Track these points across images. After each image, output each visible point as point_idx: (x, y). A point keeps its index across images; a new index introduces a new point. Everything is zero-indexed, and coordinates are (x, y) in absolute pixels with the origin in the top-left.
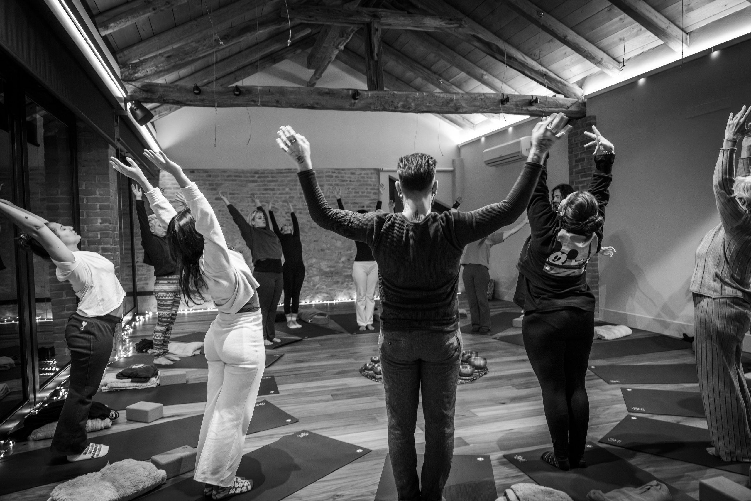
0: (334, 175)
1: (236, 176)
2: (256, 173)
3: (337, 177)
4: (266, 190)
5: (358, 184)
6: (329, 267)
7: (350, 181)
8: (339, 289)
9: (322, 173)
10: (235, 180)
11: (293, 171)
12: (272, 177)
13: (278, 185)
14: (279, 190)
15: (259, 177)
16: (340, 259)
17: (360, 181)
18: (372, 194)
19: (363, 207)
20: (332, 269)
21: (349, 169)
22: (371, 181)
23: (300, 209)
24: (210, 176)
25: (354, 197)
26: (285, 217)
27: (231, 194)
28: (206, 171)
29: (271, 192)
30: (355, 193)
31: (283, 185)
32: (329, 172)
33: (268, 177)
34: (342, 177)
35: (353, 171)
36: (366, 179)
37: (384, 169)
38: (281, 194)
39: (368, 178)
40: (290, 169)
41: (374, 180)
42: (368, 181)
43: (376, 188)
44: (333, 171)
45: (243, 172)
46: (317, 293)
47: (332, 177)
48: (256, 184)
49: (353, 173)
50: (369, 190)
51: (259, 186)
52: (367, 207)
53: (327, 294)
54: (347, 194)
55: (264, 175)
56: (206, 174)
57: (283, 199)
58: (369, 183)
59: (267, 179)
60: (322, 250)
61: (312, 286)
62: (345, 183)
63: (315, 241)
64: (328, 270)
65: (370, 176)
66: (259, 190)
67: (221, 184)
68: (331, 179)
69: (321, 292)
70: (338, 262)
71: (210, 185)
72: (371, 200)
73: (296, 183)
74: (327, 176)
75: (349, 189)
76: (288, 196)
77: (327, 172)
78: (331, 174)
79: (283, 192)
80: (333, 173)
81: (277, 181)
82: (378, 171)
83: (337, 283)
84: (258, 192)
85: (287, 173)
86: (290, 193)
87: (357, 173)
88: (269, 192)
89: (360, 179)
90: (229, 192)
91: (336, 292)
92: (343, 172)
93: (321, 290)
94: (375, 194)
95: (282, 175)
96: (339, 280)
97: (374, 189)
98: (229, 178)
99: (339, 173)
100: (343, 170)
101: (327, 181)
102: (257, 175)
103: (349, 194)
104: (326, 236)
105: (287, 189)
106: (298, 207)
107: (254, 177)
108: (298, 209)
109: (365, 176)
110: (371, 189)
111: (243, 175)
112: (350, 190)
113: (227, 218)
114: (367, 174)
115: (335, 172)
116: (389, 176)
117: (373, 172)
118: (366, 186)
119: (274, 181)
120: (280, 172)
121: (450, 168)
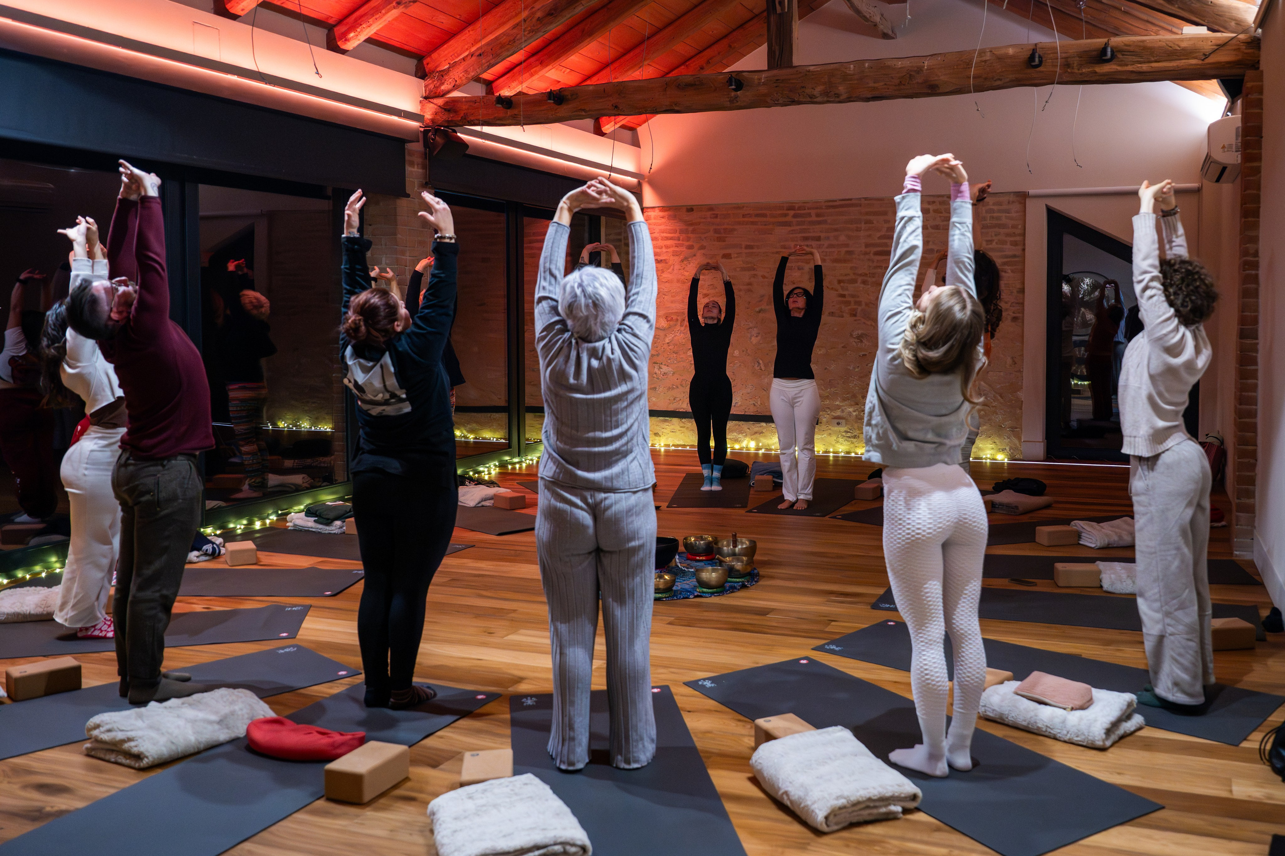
1: (757, 215)
2: (791, 208)
4: (806, 239)
10: (753, 223)
11: (853, 202)
12: (818, 215)
13: (828, 230)
14: (828, 238)
15: (795, 216)
18: (1008, 243)
22: (1006, 217)
23: (866, 275)
24: (716, 216)
27: (747, 247)
28: (710, 208)
31: (836, 230)
33: (809, 215)
36: (996, 214)
37: (1032, 192)
38: (831, 246)
39: (999, 211)
40: (851, 200)
41: (1014, 215)
42: (998, 218)
43: (1018, 231)
44: (932, 199)
45: (769, 208)
48: (789, 228)
50: (1002, 237)
51: (793, 231)
55: (802, 212)
57: (836, 256)
58: (1004, 221)
59: (809, 219)
65: (1006, 206)
67: (732, 230)
71: (716, 231)
72: (1007, 257)
73: (859, 226)
76: (844, 250)
79: (836, 242)
80: (929, 203)
81: (825, 222)
82: (1023, 197)
85: (844, 206)
86: (847, 245)
94: (1015, 244)
95: (837, 210)
97: (1014, 235)
98: (746, 219)
102: (792, 213)
105: (842, 238)
107: (786, 215)
108: (861, 275)
109: (995, 208)
110: (1008, 235)
111: (767, 212)
114: (1000, 204)
115: (934, 202)
116: (1046, 205)
117: (1012, 198)
118: (997, 230)
119: (819, 223)
120: (832, 205)
121: (1195, 185)
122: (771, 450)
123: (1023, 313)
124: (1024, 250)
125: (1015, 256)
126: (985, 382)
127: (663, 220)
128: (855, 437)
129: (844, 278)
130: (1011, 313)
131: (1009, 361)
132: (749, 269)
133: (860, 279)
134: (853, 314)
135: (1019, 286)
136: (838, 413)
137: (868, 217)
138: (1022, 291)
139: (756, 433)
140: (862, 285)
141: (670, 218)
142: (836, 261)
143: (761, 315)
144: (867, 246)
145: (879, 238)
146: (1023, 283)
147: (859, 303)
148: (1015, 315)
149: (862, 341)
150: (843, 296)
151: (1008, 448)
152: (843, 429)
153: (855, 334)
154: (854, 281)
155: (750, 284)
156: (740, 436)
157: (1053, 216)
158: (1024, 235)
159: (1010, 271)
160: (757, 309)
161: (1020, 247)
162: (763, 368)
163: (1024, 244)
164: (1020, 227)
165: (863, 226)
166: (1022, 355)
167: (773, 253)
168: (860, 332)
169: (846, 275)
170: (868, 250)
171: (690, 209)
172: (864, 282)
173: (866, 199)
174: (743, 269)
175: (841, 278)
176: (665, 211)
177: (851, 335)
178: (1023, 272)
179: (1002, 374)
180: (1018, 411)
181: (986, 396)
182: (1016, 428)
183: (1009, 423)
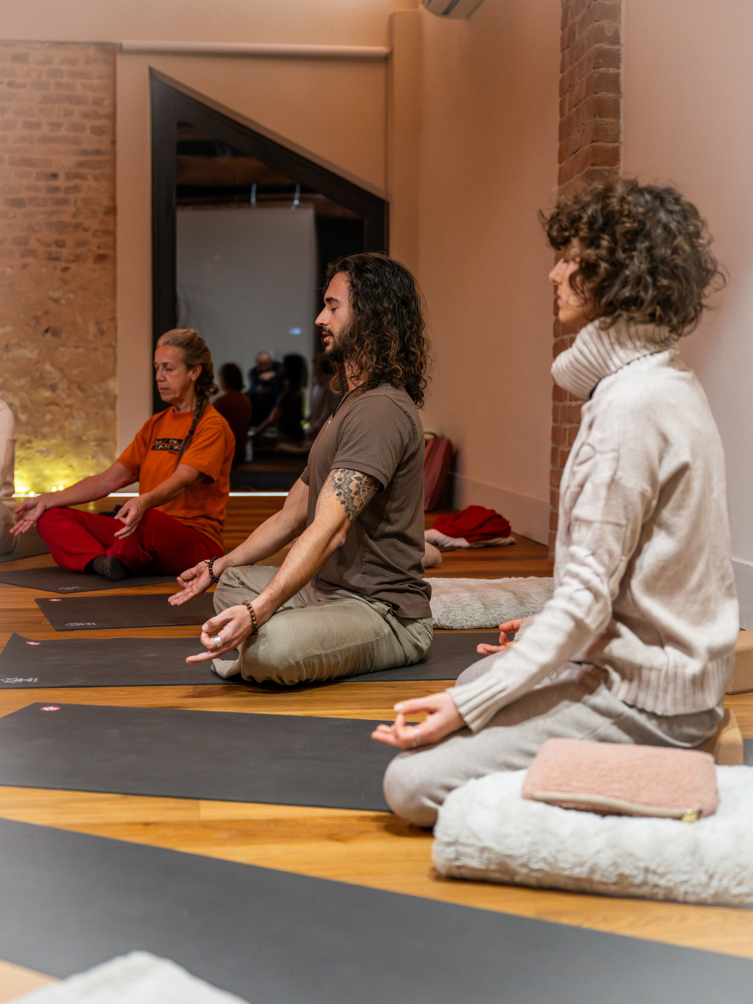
5: (38, 95)
17: (44, 86)
18: (88, 130)
19: (55, 176)
21: (6, 43)
22: (83, 86)
25: (23, 139)
35: (21, 49)
36: (66, 80)
37: (126, 43)
39: (73, 74)
41: (96, 82)
42: (72, 86)
43: (103, 111)
49: (20, 58)
50: (76, 118)
52: (69, 176)
58: (79, 91)
65: (80, 66)
72: (85, 153)
82: (112, 53)
87: (35, 55)
89: (45, 77)
94: (98, 131)
97: (97, 116)
103: (6, 129)
109: (64, 68)
110: (86, 116)
112: (9, 115)
114: (72, 62)
116: (152, 72)
117: (92, 52)
118: (66, 105)
121: (381, 49)
123: (114, 248)
124: (114, 142)
125: (98, 152)
126: (52, 365)
130: (94, 249)
131: (92, 328)
135: (106, 202)
138: (112, 211)
146: (113, 198)
148: (101, 252)
157: (160, 86)
158: (113, 117)
159: (90, 177)
161: (106, 138)
163: (114, 134)
164: (106, 103)
166: (114, 319)
178: (113, 179)
179: (80, 350)
180: (109, 413)
181: (53, 388)
182: (106, 440)
183: (93, 433)
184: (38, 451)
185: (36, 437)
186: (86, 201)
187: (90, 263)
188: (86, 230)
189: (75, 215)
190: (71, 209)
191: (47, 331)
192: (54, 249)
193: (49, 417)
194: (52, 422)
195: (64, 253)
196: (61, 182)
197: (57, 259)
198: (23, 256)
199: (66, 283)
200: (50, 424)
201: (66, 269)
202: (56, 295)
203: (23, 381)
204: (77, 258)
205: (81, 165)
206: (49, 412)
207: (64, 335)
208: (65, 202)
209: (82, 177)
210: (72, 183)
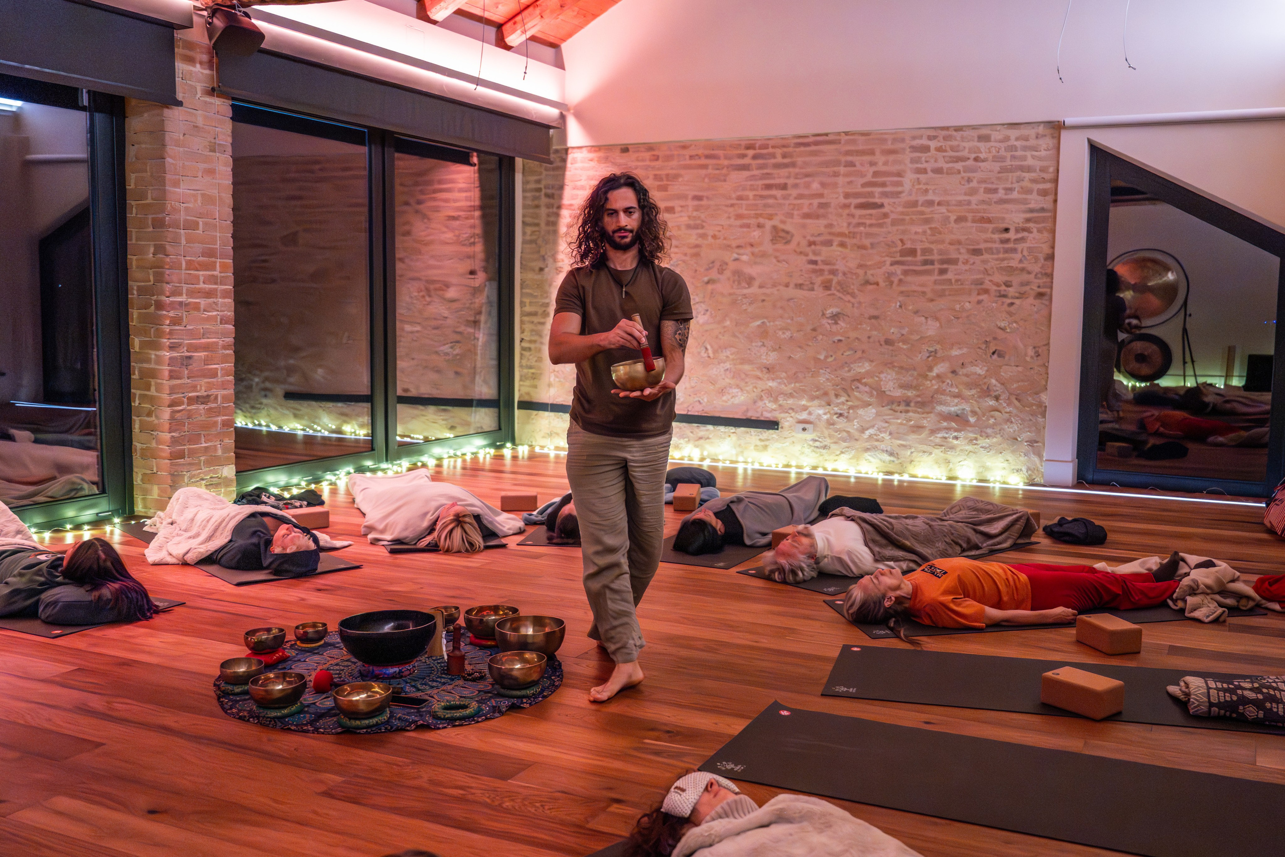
0: (933, 144)
1: (707, 157)
2: (749, 147)
3: (939, 149)
4: (768, 187)
5: (997, 166)
6: (902, 386)
7: (976, 159)
8: (925, 448)
9: (903, 140)
10: (705, 167)
11: (830, 137)
13: (796, 176)
14: (796, 186)
15: (755, 157)
16: (930, 369)
17: (1002, 159)
18: (1035, 193)
19: (1007, 230)
20: (910, 393)
21: (974, 128)
22: (1033, 157)
23: (841, 234)
24: (657, 158)
25: (983, 202)
26: (807, 255)
27: (695, 198)
28: (650, 147)
29: (778, 193)
30: (988, 191)
31: (807, 175)
32: (921, 137)
33: (773, 156)
34: (953, 149)
35: (984, 131)
36: (1019, 153)
37: (1069, 121)
38: (800, 197)
39: (1025, 148)
40: (827, 135)
41: (1043, 153)
42: (1024, 158)
43: (1048, 176)
44: (932, 133)
45: (722, 147)
46: (867, 450)
47: (926, 149)
48: (746, 174)
49: (984, 138)
50: (1026, 184)
51: (753, 178)
52: (1017, 231)
53: (891, 454)
54: (965, 194)
55: (765, 151)
56: (647, 155)
57: (806, 210)
58: (1030, 162)
59: (773, 161)
60: (888, 342)
61: (857, 430)
62: (959, 166)
63: (871, 318)
64: (898, 393)
65: (1032, 142)
66: (752, 188)
67: (676, 177)
68: (924, 156)
69: (875, 448)
70: (925, 377)
72: (1031, 211)
74: (914, 149)
75: (969, 180)
76: (816, 202)
77: (914, 138)
78: (924, 142)
79: (806, 192)
80: (930, 138)
81: (793, 165)
82: (1057, 127)
83: (917, 428)
84: (751, 194)
85: (816, 143)
86: (821, 196)
87: (996, 135)
88: (774, 192)
89: (1003, 152)
90: (691, 194)
91: (914, 454)
92: (958, 135)
93: (876, 443)
94: (1043, 193)
95: (808, 149)
96: (925, 423)
97: (1044, 181)
98: (693, 162)
99: (946, 138)
100: (958, 129)
101: (913, 161)
102: (751, 153)
103: (971, 194)
104: (901, 306)
105: (815, 186)
106: (836, 230)
107: (744, 156)
109: (1018, 144)
110: (1034, 181)
111: (720, 153)
112: (974, 184)
113: (685, 255)
114: (1026, 139)
115: (935, 137)
116: (1089, 140)
117: (1041, 128)
118: (1019, 173)
119: (786, 166)
120: (801, 142)
122: (717, 460)
123: (1051, 288)
124: (1055, 201)
125: (1043, 210)
126: (997, 380)
127: (592, 164)
128: (825, 447)
129: (818, 239)
130: (1035, 288)
131: (1031, 352)
132: (696, 227)
133: (837, 240)
134: (827, 286)
135: (1046, 249)
136: (804, 416)
137: (850, 158)
138: (1051, 257)
139: (701, 438)
140: (840, 249)
141: (600, 160)
142: (807, 216)
143: (710, 287)
144: (847, 195)
145: (864, 185)
146: (1053, 247)
147: (833, 272)
148: (1041, 290)
149: (836, 323)
150: (815, 262)
151: (1024, 469)
152: (808, 436)
153: (829, 312)
154: (829, 243)
155: (697, 246)
156: (682, 441)
157: (1097, 153)
158: (1056, 181)
159: (1035, 230)
160: (706, 279)
161: (1050, 198)
162: (711, 355)
163: (1056, 194)
164: (1051, 169)
165: (842, 170)
166: (1048, 344)
167: (727, 206)
168: (835, 310)
169: (819, 235)
170: (847, 201)
171: (625, 150)
172: (842, 245)
173: (846, 133)
174: (689, 227)
175: (812, 239)
176: (595, 151)
177: (823, 314)
178: (1053, 232)
179: (1020, 369)
180: (1040, 420)
181: (997, 398)
182: (1037, 442)
183: (1027, 435)
184: (982, 447)
185: (981, 436)
186: (1030, 250)
187: (1031, 300)
188: (1029, 273)
189: (1021, 261)
190: (1018, 256)
191: (994, 353)
192: (1003, 288)
193: (992, 421)
194: (995, 424)
195: (1011, 291)
196: (1012, 235)
197: (1005, 296)
198: (979, 294)
199: (1010, 314)
200: (992, 426)
201: (1012, 304)
202: (1002, 324)
203: (973, 392)
204: (1022, 296)
205: (1028, 220)
206: (992, 417)
207: (1007, 358)
208: (1014, 250)
209: (1028, 230)
210: (1019, 236)
